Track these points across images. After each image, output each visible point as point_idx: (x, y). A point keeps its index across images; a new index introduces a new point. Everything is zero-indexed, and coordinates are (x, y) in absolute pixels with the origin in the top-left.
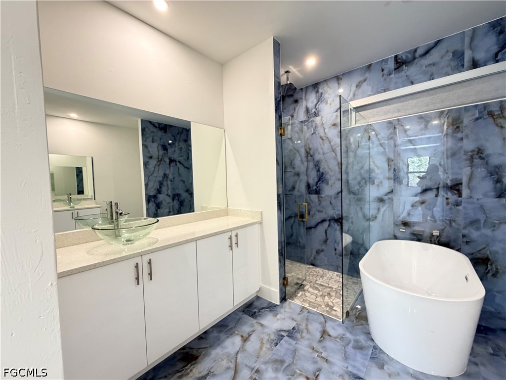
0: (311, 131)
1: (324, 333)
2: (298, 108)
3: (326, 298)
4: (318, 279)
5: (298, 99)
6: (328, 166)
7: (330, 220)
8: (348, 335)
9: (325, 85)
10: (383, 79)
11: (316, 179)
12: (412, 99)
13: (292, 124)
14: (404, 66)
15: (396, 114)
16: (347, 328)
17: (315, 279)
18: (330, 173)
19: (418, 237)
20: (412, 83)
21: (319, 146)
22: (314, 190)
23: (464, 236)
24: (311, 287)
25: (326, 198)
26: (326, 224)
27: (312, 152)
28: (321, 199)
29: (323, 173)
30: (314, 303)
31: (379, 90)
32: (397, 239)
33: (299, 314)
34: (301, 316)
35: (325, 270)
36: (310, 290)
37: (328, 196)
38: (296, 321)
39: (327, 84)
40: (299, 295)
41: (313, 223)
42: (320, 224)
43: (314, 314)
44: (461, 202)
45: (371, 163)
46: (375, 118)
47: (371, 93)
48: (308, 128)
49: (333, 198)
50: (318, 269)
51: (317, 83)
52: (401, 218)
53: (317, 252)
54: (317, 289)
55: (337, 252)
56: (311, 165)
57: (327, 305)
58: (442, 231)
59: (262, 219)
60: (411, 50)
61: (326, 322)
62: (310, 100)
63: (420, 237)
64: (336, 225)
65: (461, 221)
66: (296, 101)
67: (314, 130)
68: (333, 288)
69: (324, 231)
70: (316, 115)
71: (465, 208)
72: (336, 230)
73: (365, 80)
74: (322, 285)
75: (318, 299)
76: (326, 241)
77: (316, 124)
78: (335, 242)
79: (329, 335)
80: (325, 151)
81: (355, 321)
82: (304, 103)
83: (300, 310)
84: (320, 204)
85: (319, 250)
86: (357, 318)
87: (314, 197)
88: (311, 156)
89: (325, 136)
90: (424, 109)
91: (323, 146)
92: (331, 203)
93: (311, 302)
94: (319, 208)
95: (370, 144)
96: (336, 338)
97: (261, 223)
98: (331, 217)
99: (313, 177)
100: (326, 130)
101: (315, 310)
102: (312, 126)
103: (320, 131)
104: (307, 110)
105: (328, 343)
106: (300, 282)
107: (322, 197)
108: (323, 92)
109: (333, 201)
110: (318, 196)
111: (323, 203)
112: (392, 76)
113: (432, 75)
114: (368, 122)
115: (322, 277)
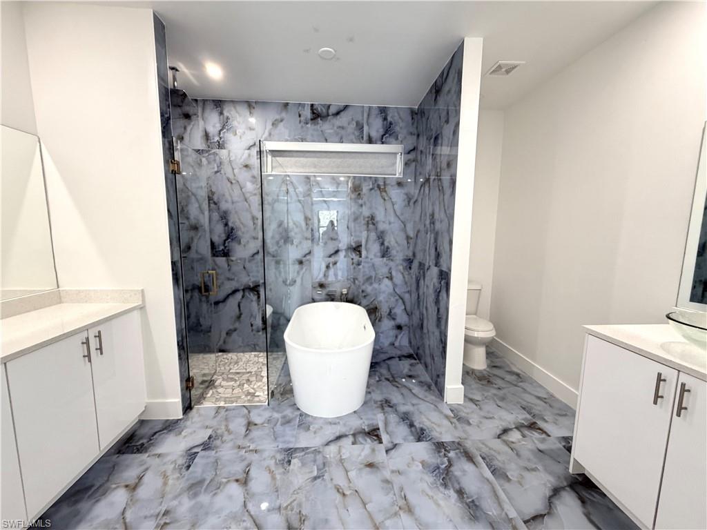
0: (214, 168)
1: (250, 425)
2: (191, 129)
3: (246, 386)
4: (232, 367)
5: (190, 114)
6: (239, 219)
7: (243, 290)
8: (276, 415)
9: (232, 108)
10: (300, 125)
11: (224, 237)
12: (326, 157)
13: (182, 150)
14: (319, 119)
15: (313, 170)
16: (273, 409)
17: (228, 368)
18: (243, 230)
19: (331, 297)
20: (326, 141)
21: (226, 190)
22: (221, 251)
23: (363, 291)
24: (224, 379)
25: (239, 261)
26: (239, 295)
27: (215, 198)
28: (230, 263)
29: (232, 229)
30: (231, 398)
31: (296, 137)
32: (314, 302)
33: (215, 417)
34: (218, 419)
35: (239, 354)
36: (224, 383)
37: (240, 259)
38: (211, 428)
39: (235, 107)
40: (209, 395)
41: (221, 295)
42: (230, 297)
43: (234, 409)
44: (361, 262)
45: (290, 221)
46: (293, 169)
47: (289, 139)
48: (209, 163)
49: (247, 261)
50: (230, 355)
51: (220, 101)
52: (317, 280)
53: (227, 334)
54: (232, 380)
55: (254, 327)
56: (216, 216)
57: (249, 394)
58: (349, 289)
59: (143, 300)
60: (325, 104)
61: (249, 412)
62: (212, 122)
63: (333, 297)
64: (252, 294)
65: (361, 279)
66: (187, 116)
67: (218, 167)
68: (251, 372)
69: (237, 304)
70: (221, 146)
71: (363, 267)
72: (252, 301)
73: (282, 121)
74: (238, 373)
75: (235, 391)
76: (239, 317)
77: (220, 158)
78: (252, 315)
79: (256, 425)
80: (235, 199)
81: (280, 398)
82: (201, 123)
83: (214, 412)
84: (229, 270)
85: (230, 330)
86: (282, 394)
87: (221, 261)
88: (215, 203)
89: (235, 179)
90: (335, 170)
91: (231, 191)
92: (244, 268)
93: (228, 397)
94: (228, 275)
95: (289, 199)
96: (263, 424)
97: (142, 308)
98: (245, 285)
99: (219, 233)
100: (236, 171)
101: (234, 404)
102: (215, 160)
103: (227, 170)
104: (207, 136)
105: (255, 433)
106: (208, 378)
107: (232, 261)
108: (230, 116)
109: (247, 265)
110: (228, 260)
111: (235, 268)
112: (309, 125)
113: (341, 138)
114: (286, 172)
115: (237, 363)
